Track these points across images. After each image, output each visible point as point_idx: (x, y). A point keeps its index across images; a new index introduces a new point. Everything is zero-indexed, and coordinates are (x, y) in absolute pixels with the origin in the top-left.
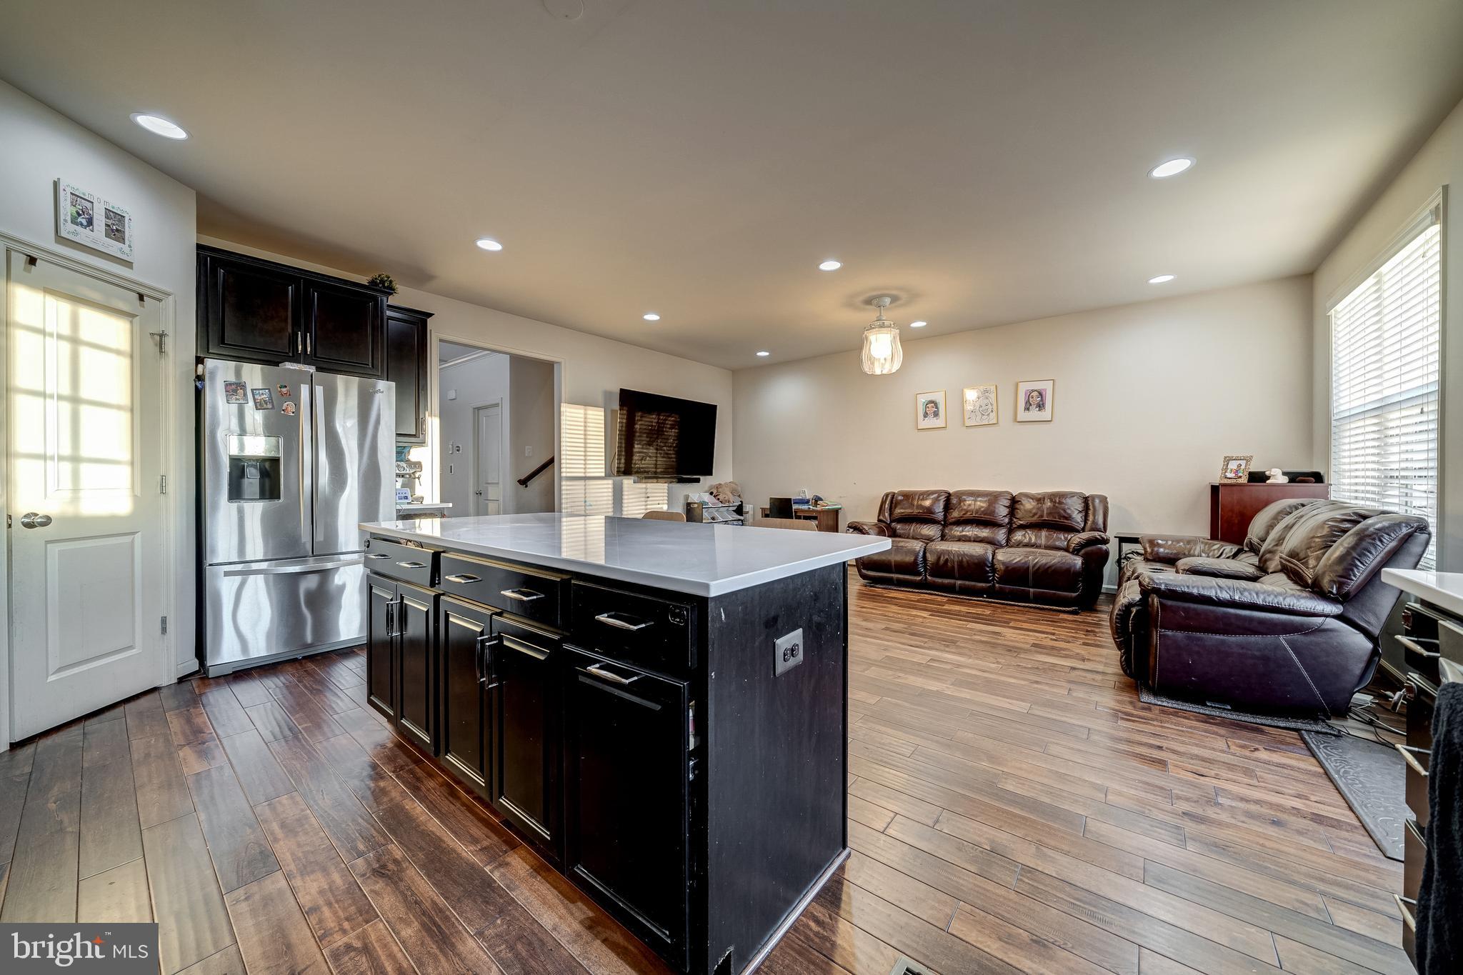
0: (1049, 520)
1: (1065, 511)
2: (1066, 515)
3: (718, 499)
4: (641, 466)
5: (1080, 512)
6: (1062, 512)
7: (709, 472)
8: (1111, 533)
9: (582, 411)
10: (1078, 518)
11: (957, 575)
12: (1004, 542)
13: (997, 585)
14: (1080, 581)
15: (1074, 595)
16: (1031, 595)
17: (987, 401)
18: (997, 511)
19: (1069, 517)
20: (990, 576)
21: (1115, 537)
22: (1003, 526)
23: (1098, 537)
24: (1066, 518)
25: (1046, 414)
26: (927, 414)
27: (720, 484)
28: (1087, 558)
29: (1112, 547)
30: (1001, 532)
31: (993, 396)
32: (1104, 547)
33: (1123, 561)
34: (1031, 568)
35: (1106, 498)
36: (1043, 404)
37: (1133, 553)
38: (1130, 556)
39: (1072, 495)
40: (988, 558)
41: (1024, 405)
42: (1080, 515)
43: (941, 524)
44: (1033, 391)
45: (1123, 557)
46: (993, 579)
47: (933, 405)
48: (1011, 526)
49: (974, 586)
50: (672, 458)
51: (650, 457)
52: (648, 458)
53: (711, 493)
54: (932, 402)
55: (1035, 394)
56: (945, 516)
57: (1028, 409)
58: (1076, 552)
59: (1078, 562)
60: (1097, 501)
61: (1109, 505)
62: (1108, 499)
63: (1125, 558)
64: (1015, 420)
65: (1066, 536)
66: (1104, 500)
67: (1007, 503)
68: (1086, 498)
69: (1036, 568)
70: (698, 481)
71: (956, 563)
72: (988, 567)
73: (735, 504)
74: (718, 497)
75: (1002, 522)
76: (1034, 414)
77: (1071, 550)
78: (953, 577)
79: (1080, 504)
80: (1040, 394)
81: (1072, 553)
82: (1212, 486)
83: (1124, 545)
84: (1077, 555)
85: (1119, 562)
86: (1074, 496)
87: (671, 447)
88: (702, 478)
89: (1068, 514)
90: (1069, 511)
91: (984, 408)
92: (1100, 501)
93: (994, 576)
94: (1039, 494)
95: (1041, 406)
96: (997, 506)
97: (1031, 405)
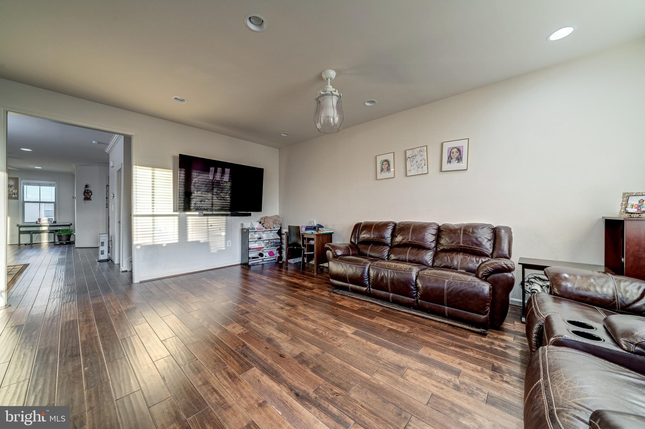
0: (464, 246)
1: (477, 239)
2: (478, 243)
3: (264, 226)
4: (201, 205)
5: (490, 240)
6: (474, 240)
7: (258, 208)
8: (515, 260)
9: (151, 171)
10: (488, 246)
11: (390, 290)
12: (430, 262)
13: (419, 301)
14: (488, 306)
15: (483, 317)
16: (446, 312)
17: (421, 158)
18: (426, 237)
19: (480, 244)
20: (415, 293)
21: (519, 264)
22: (430, 249)
23: (504, 266)
24: (477, 245)
25: (462, 165)
26: (383, 169)
27: (266, 217)
28: (494, 284)
29: (517, 275)
30: (429, 254)
31: (425, 154)
32: (510, 275)
33: (526, 284)
34: (445, 290)
35: (511, 229)
36: (461, 158)
37: (535, 278)
38: (533, 280)
39: (483, 226)
40: (413, 278)
41: (447, 159)
42: (490, 243)
43: (389, 246)
44: (453, 148)
45: (526, 280)
46: (417, 296)
47: (386, 162)
48: (436, 249)
49: (403, 299)
50: (227, 200)
51: (208, 199)
52: (207, 200)
53: (260, 223)
54: (386, 161)
55: (455, 150)
56: (392, 240)
57: (450, 162)
58: (485, 278)
59: (486, 288)
60: (503, 231)
61: (513, 235)
62: (512, 230)
63: (528, 282)
64: (441, 171)
65: (478, 259)
66: (508, 230)
67: (434, 232)
68: (494, 228)
69: (450, 290)
70: (250, 215)
71: (389, 281)
72: (413, 286)
73: (276, 229)
74: (263, 225)
75: (429, 246)
76: (455, 165)
77: (480, 276)
78: (387, 291)
79: (489, 234)
80: (459, 150)
81: (481, 279)
82: (606, 220)
83: (526, 270)
84: (486, 280)
85: (523, 284)
86: (484, 228)
87: (226, 193)
88: (252, 213)
89: (479, 242)
90: (480, 240)
91: (420, 162)
92: (506, 232)
93: (417, 293)
94: (457, 225)
95: (459, 159)
96: (426, 234)
97: (452, 158)
